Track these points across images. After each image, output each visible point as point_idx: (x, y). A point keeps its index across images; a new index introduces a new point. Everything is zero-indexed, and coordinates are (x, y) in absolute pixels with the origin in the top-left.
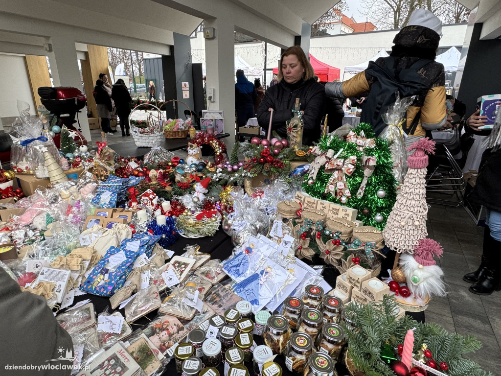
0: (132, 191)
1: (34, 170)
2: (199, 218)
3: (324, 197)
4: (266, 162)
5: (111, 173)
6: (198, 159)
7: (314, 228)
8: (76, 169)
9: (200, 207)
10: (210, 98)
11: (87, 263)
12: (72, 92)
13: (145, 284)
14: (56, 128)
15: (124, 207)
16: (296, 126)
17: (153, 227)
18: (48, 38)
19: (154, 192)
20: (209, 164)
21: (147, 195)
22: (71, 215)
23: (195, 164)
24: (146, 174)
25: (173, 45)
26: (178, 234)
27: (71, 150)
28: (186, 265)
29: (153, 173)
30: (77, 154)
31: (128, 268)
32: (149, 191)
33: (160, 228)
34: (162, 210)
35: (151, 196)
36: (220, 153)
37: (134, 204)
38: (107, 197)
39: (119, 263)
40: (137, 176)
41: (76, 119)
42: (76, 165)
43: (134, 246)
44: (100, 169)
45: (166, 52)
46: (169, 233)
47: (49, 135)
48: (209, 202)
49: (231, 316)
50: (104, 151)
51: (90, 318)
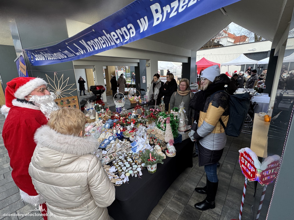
0: (114, 124)
1: (90, 117)
2: (130, 132)
3: (160, 128)
4: (152, 117)
5: (110, 118)
6: (135, 114)
7: (153, 136)
8: (100, 117)
9: (131, 129)
10: (148, 88)
11: (101, 141)
12: (101, 87)
13: (113, 146)
14: (96, 104)
15: (112, 128)
16: (162, 106)
17: (117, 134)
18: (94, 66)
19: (120, 124)
20: (140, 115)
21: (118, 125)
22: (98, 130)
23: (134, 116)
24: (119, 118)
25: (139, 62)
26: (123, 136)
27: (99, 110)
28: (122, 143)
29: (121, 118)
30: (101, 112)
31: (109, 143)
32: (118, 124)
33: (119, 134)
34: (120, 130)
35: (119, 126)
36: (143, 112)
37: (114, 128)
38: (107, 125)
39: (107, 142)
40: (117, 119)
41: (101, 96)
42: (100, 115)
43: (111, 138)
44: (107, 117)
45: (136, 65)
46: (120, 136)
47: (94, 107)
48: (134, 128)
49: (128, 153)
50: (108, 111)
51: (101, 151)
